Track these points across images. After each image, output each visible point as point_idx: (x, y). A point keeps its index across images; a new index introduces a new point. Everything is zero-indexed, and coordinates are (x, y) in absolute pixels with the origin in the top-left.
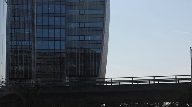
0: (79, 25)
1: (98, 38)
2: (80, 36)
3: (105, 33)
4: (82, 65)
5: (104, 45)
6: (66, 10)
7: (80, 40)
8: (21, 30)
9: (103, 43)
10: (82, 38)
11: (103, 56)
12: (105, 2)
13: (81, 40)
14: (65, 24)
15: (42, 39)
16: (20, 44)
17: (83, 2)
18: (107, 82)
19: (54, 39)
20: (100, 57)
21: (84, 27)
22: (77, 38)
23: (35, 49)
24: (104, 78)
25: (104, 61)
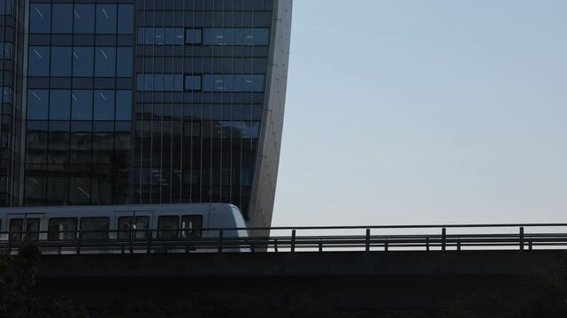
0: (183, 37)
2: (185, 75)
3: (274, 67)
4: (191, 179)
5: (269, 108)
7: (185, 91)
9: (267, 103)
10: (193, 83)
11: (266, 148)
13: (190, 91)
14: (131, 32)
15: (47, 83)
18: (277, 242)
19: (94, 84)
20: (255, 151)
21: (200, 45)
22: (173, 83)
23: (24, 117)
24: (267, 226)
25: (268, 166)
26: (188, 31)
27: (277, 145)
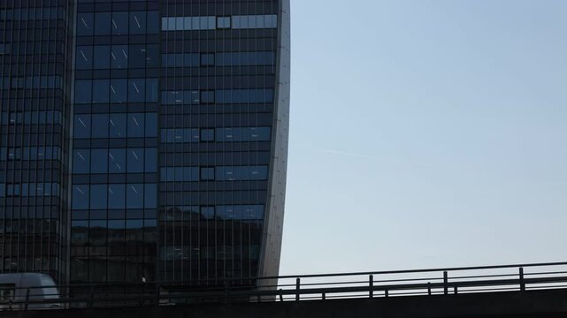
0: (198, 137)
1: (256, 173)
2: (201, 167)
3: (275, 160)
4: (207, 255)
5: (273, 194)
6: (160, 91)
7: (201, 181)
8: (27, 150)
9: (270, 190)
10: (208, 174)
11: (271, 228)
12: (275, 66)
13: (205, 181)
14: (156, 135)
15: (89, 179)
16: (25, 193)
17: (209, 66)
19: (126, 179)
20: (261, 229)
21: (213, 142)
22: (191, 174)
23: (69, 208)
24: (275, 275)
25: (272, 244)
26: (203, 131)
27: (280, 228)
